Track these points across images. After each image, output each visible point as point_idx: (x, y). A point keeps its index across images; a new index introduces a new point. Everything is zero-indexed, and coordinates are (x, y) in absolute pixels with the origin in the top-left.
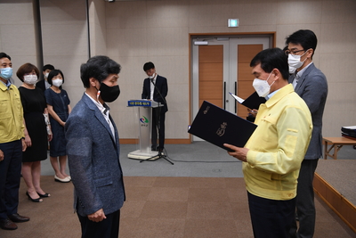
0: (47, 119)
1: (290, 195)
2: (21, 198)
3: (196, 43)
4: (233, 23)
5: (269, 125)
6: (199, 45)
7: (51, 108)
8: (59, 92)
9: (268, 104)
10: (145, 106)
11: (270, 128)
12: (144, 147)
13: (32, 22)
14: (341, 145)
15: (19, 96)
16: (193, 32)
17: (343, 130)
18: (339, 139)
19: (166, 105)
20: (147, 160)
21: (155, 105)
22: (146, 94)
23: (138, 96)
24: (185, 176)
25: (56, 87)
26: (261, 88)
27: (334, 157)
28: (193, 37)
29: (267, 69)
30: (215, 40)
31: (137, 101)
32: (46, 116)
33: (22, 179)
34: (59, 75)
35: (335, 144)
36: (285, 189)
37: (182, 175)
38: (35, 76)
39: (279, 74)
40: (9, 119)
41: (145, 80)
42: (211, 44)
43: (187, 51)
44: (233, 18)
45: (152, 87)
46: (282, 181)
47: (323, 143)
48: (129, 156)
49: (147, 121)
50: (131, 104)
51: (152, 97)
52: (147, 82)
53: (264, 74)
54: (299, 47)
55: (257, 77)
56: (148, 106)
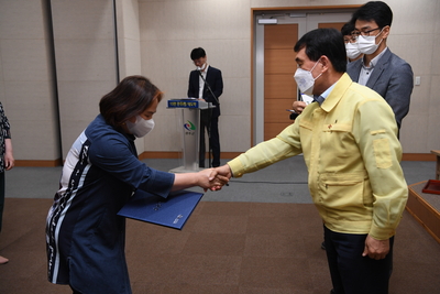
3: (261, 21)
6: (265, 25)
10: (190, 108)
12: (189, 164)
16: (257, 6)
24: (244, 200)
26: (303, 81)
28: (257, 13)
29: (313, 56)
30: (286, 17)
31: (176, 101)
37: (239, 200)
42: (281, 22)
43: (248, 33)
45: (202, 83)
49: (193, 128)
50: (171, 104)
51: (201, 95)
52: (195, 76)
53: (308, 62)
54: (373, 25)
55: (300, 65)
56: (195, 107)
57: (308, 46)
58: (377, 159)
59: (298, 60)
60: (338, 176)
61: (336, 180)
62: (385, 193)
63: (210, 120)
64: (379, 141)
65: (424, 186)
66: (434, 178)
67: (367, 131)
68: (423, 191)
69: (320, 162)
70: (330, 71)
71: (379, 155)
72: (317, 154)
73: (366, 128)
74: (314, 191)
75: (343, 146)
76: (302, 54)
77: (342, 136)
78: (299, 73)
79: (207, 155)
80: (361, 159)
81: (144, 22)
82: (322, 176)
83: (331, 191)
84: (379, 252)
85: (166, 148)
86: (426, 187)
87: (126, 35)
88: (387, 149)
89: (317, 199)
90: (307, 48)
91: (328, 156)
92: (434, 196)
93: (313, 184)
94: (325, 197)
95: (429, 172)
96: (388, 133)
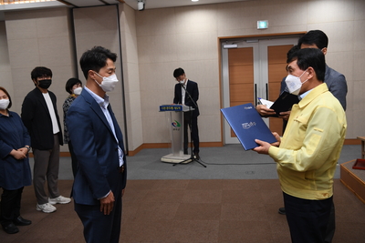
1: (325, 195)
3: (225, 46)
4: (262, 25)
5: (301, 124)
6: (229, 49)
9: (301, 104)
10: (176, 111)
11: (301, 128)
12: (177, 151)
13: (67, 34)
16: (222, 36)
19: (197, 109)
20: (180, 163)
21: (186, 108)
22: (178, 99)
23: (170, 100)
24: (218, 178)
26: (293, 85)
28: (222, 41)
30: (244, 43)
31: (168, 106)
36: (319, 188)
37: (215, 178)
39: (314, 73)
41: (177, 85)
42: (240, 46)
43: (214, 56)
44: (262, 20)
45: (183, 92)
46: (316, 180)
48: (162, 159)
49: (179, 125)
50: (162, 109)
51: (183, 102)
52: (178, 87)
55: (291, 72)
56: (180, 110)
63: (191, 119)
65: (353, 164)
66: (360, 158)
68: (354, 168)
76: (294, 64)
78: (289, 78)
79: (189, 145)
81: (141, 51)
85: (159, 141)
86: (355, 165)
87: (128, 60)
90: (299, 59)
92: (362, 172)
95: (357, 153)
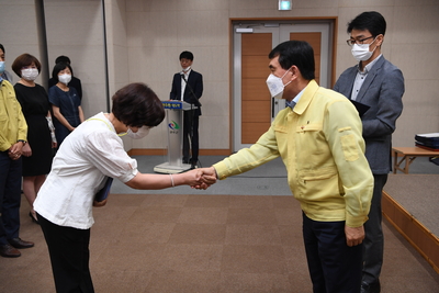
0: (50, 124)
2: (23, 221)
3: (239, 30)
4: (285, 6)
6: (243, 33)
7: (57, 110)
8: (67, 90)
10: (175, 109)
12: (174, 159)
14: (414, 157)
15: (14, 94)
16: (235, 16)
17: (417, 138)
18: (411, 149)
21: (187, 106)
22: (175, 93)
25: (64, 84)
26: (274, 87)
27: (405, 171)
28: (235, 22)
29: (285, 65)
30: (261, 27)
31: (164, 102)
32: (49, 118)
33: (23, 197)
34: (67, 69)
35: (407, 155)
37: (219, 193)
38: (36, 70)
40: (4, 122)
42: (257, 31)
43: (226, 41)
45: (184, 84)
47: (393, 154)
48: (156, 169)
49: (177, 127)
52: (178, 78)
53: (280, 69)
54: (367, 34)
56: (179, 108)
57: (281, 55)
58: (346, 153)
59: (271, 67)
60: (314, 172)
61: (313, 175)
62: (355, 184)
64: (346, 137)
67: (336, 129)
69: (296, 161)
70: (299, 80)
71: (347, 149)
72: (294, 153)
73: (333, 127)
74: (294, 187)
75: (316, 144)
76: (275, 62)
77: (315, 135)
78: (271, 78)
80: (331, 156)
82: (301, 173)
83: (309, 186)
84: (356, 237)
88: (353, 144)
89: (297, 194)
91: (303, 154)
93: (292, 181)
94: (305, 191)
96: (354, 129)
